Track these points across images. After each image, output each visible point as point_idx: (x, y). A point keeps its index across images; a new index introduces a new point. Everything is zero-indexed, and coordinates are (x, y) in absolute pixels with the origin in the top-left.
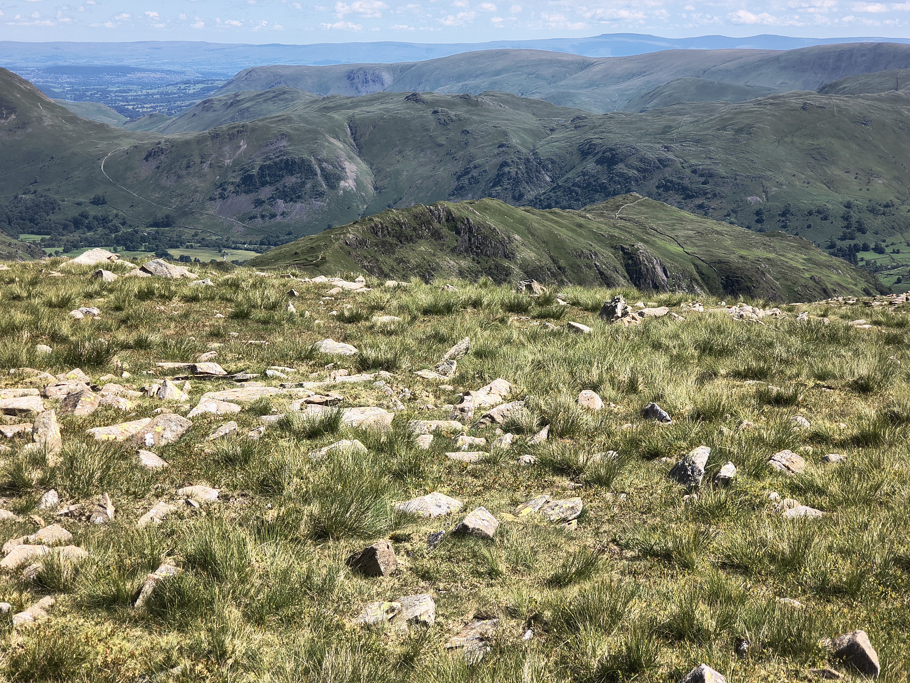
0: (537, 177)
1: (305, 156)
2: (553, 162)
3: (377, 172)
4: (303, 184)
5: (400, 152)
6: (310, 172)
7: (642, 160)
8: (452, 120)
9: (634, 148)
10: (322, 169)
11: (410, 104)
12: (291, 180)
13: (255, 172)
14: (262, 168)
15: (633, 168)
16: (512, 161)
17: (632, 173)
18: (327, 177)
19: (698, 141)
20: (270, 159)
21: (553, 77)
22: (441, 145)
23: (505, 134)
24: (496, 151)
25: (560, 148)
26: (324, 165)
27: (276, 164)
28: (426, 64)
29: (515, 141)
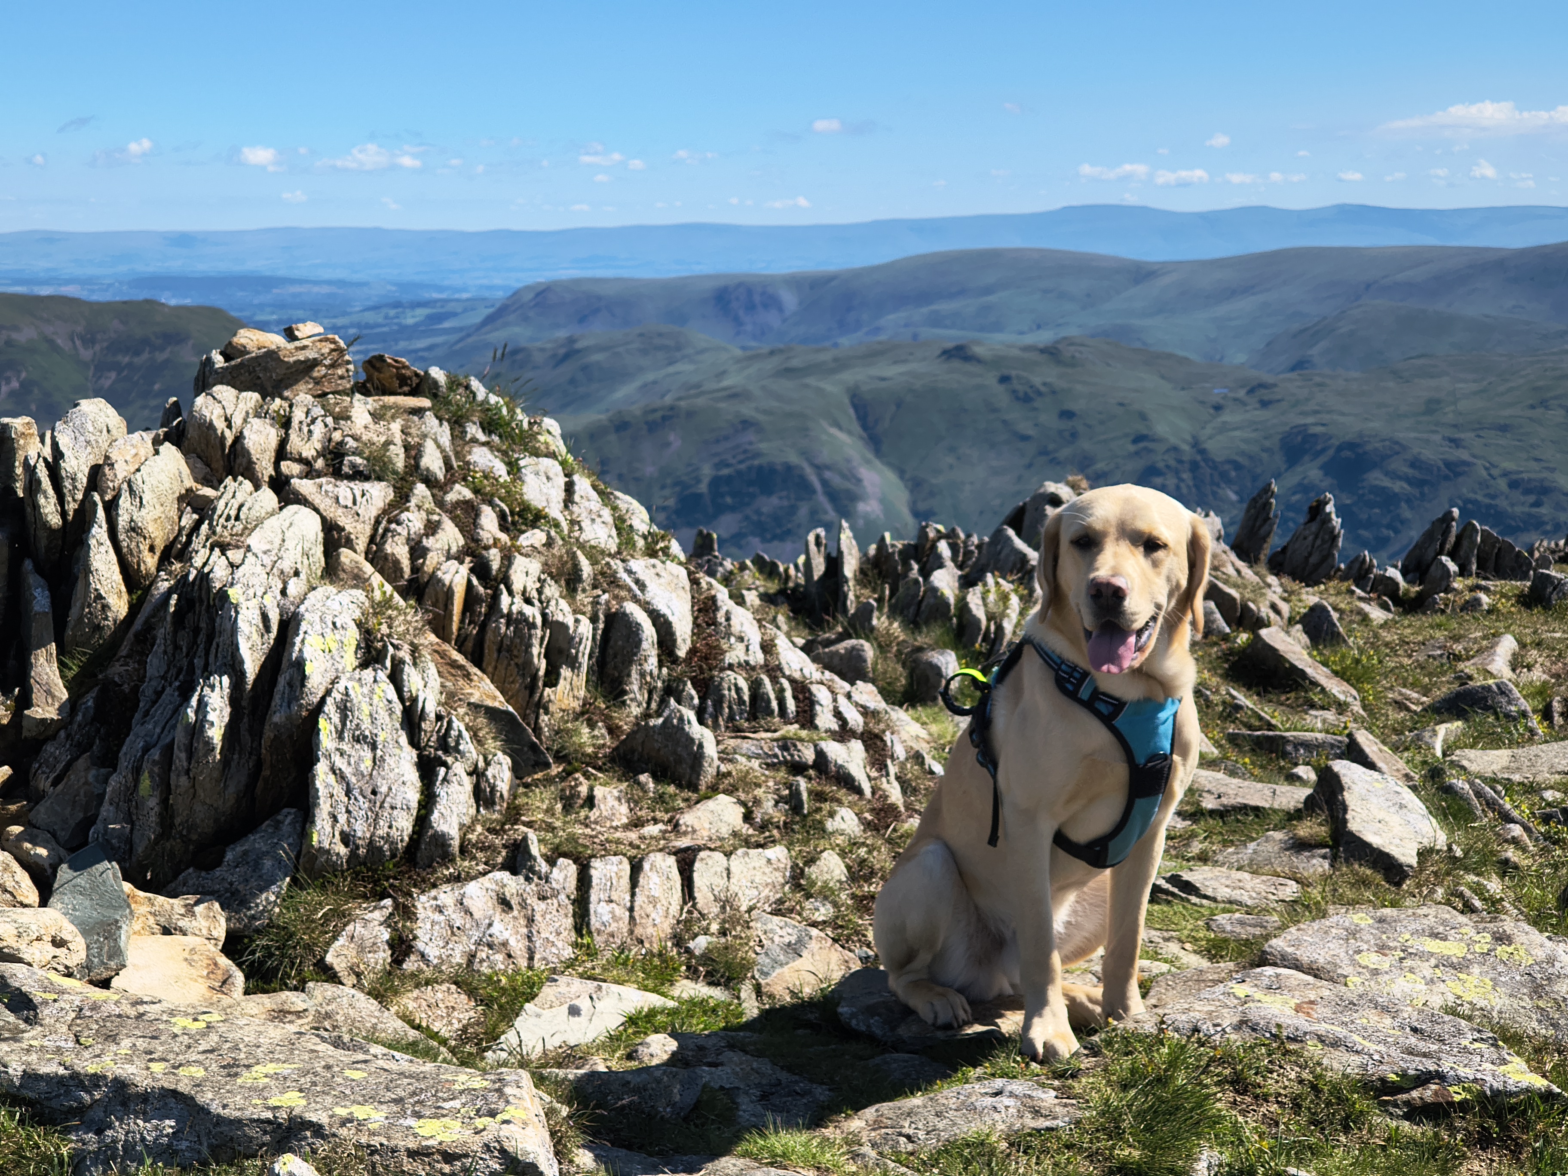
0: (1214, 494)
1: (793, 458)
2: (1237, 466)
3: (915, 485)
4: (792, 510)
5: (952, 450)
6: (804, 488)
7: (1415, 463)
8: (1039, 393)
9: (1397, 443)
10: (825, 483)
11: (956, 364)
12: (770, 504)
13: (703, 488)
14: (716, 482)
15: (1400, 478)
16: (1168, 467)
18: (833, 496)
19: (1504, 428)
20: (728, 465)
21: (1088, 295)
22: (1025, 438)
23: (1143, 417)
24: (1132, 448)
25: (1246, 441)
26: (828, 474)
27: (739, 473)
28: (857, 274)
29: (1161, 429)
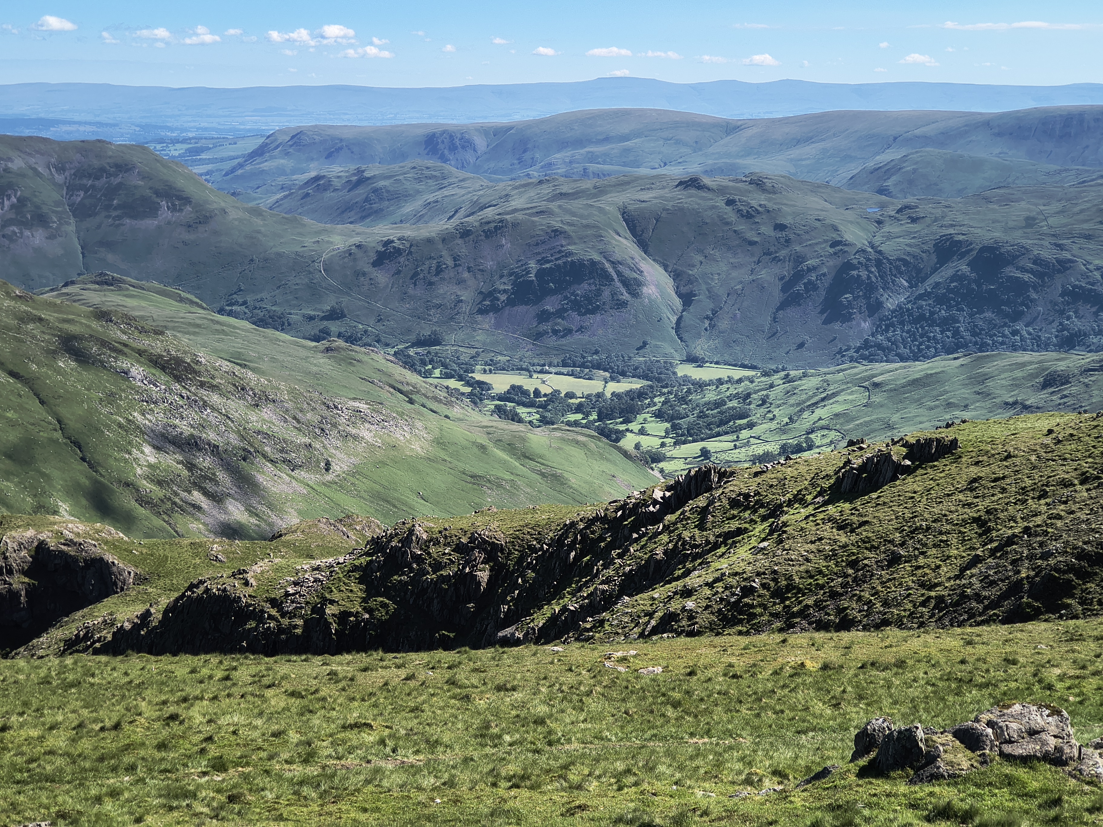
0: (893, 281)
1: (596, 257)
2: (905, 262)
3: (677, 276)
4: (599, 293)
5: (700, 251)
6: (606, 277)
7: (1037, 261)
8: (758, 212)
9: (1023, 247)
10: (619, 274)
11: (693, 191)
12: (582, 289)
13: (532, 276)
14: (540, 274)
15: (1027, 271)
16: (859, 263)
17: (1026, 277)
18: (626, 283)
19: (1088, 237)
20: (548, 262)
21: (696, 142)
22: (752, 243)
23: (836, 229)
24: (832, 250)
25: (909, 245)
26: (621, 268)
27: (558, 266)
28: (529, 125)
29: (848, 237)
